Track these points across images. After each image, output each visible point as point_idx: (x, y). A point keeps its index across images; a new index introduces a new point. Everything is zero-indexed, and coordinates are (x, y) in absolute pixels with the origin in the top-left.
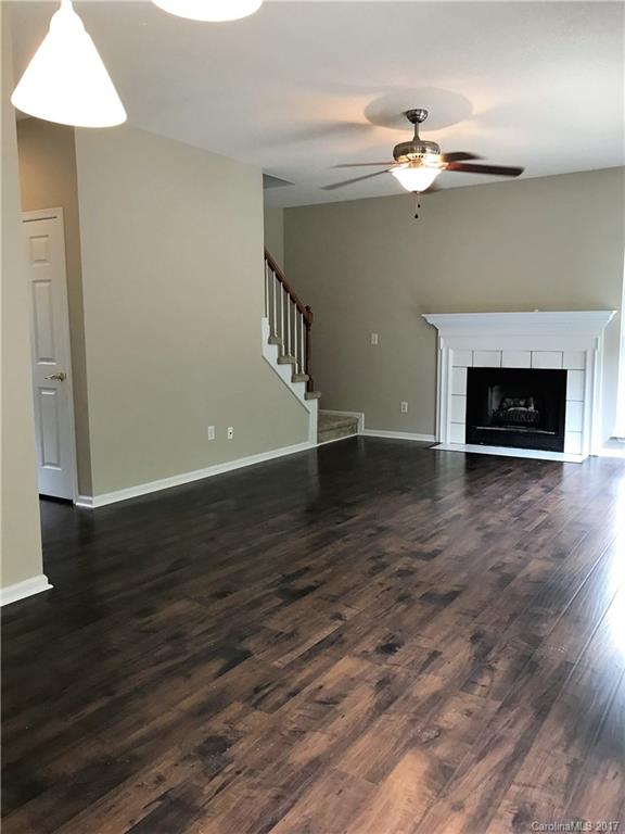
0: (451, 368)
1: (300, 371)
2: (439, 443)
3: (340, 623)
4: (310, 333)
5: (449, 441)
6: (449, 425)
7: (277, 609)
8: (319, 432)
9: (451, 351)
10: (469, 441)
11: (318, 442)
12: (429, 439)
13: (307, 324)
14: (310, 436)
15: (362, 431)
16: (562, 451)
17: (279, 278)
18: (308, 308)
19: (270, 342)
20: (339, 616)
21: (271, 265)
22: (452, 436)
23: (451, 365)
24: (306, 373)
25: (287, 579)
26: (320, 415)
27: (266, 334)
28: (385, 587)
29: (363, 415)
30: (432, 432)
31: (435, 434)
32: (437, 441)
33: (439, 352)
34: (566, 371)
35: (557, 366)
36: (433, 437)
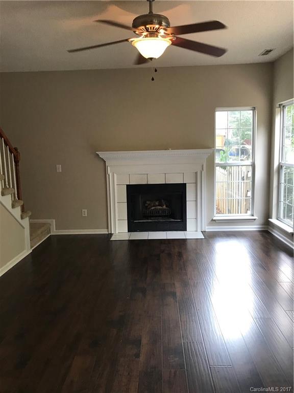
0: (116, 186)
2: (111, 235)
5: (117, 232)
6: (117, 222)
9: (115, 175)
10: (130, 229)
11: (31, 248)
12: (104, 232)
14: (26, 246)
15: (54, 232)
16: (186, 230)
18: (16, 149)
22: (120, 230)
23: (116, 183)
29: (54, 220)
30: (106, 227)
31: (108, 228)
32: (110, 233)
33: (107, 175)
34: (186, 184)
35: (180, 181)
36: (106, 230)
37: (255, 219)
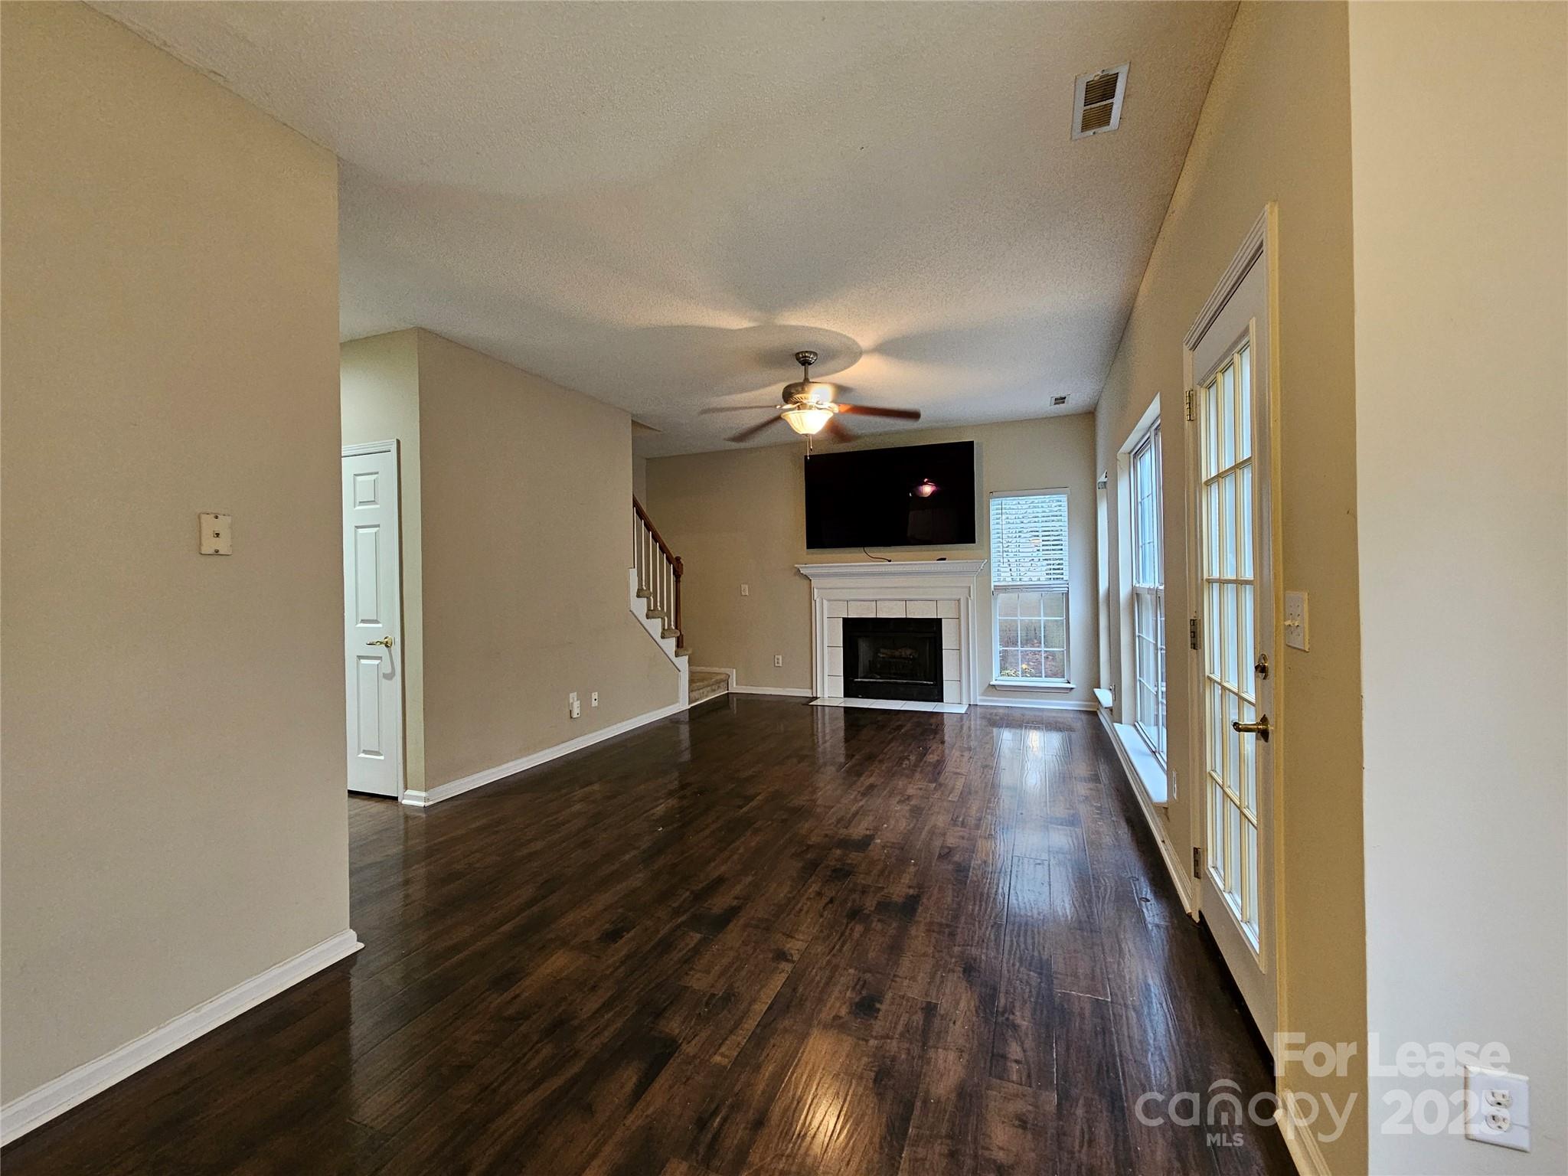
0: (826, 620)
1: (669, 624)
2: (816, 698)
3: (788, 967)
4: (682, 585)
5: (826, 696)
6: (826, 678)
7: (696, 951)
8: (691, 691)
9: (825, 602)
10: (847, 694)
11: (690, 702)
12: (807, 693)
13: (678, 575)
14: (681, 695)
15: (734, 688)
16: (941, 700)
17: (648, 527)
18: (678, 559)
19: (638, 596)
20: (781, 956)
21: (640, 513)
22: (830, 690)
23: (826, 616)
24: (676, 628)
25: (699, 897)
26: (692, 674)
27: (634, 587)
28: (825, 900)
29: (734, 670)
30: (809, 685)
31: (812, 688)
32: (815, 696)
33: (813, 602)
34: (941, 619)
35: (931, 615)
36: (810, 691)
37: (1072, 688)
